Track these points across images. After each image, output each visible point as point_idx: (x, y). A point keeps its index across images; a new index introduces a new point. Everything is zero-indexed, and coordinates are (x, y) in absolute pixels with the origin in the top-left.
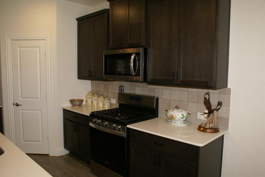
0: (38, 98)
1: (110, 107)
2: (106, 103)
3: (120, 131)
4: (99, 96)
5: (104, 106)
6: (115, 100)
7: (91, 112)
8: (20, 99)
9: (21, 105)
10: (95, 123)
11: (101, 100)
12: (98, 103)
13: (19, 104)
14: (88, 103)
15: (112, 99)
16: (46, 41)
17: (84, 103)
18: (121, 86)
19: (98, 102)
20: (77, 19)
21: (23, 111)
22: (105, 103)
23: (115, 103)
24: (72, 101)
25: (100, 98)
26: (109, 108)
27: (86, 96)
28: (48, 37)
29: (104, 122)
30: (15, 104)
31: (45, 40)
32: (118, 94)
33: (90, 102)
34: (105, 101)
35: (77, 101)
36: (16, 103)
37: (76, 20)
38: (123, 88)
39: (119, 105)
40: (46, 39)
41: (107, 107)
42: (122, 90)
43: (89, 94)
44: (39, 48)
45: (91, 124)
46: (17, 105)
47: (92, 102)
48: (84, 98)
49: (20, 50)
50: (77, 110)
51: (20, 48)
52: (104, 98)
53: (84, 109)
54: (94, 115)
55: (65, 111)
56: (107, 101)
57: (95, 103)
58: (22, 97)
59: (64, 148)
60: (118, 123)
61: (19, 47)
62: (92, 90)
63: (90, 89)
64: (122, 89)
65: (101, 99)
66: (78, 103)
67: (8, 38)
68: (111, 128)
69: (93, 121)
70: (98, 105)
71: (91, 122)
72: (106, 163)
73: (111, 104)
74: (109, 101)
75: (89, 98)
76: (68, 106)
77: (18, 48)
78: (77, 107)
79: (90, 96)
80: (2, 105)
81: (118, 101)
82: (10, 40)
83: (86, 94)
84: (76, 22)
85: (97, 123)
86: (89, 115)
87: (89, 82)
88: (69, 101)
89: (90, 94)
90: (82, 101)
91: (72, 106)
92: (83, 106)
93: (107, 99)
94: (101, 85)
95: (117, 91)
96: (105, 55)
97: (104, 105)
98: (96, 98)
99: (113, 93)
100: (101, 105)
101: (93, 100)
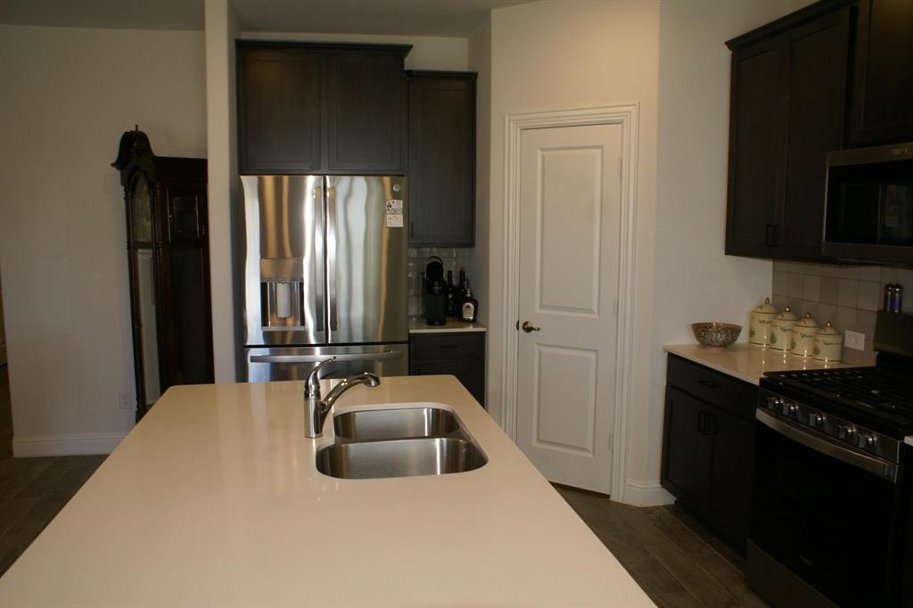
0: (590, 311)
1: (841, 361)
2: (826, 344)
3: (874, 454)
4: (799, 318)
5: (818, 357)
6: (862, 337)
7: (765, 374)
8: (537, 310)
9: (538, 329)
10: (777, 412)
11: (807, 331)
12: (793, 345)
13: (534, 327)
14: (756, 339)
15: (848, 333)
16: (623, 126)
17: (742, 339)
18: (890, 285)
19: (796, 340)
20: (730, 44)
21: (544, 350)
22: (821, 346)
23: (860, 346)
24: (701, 330)
25: (802, 323)
26: (836, 366)
27: (752, 318)
28: (630, 112)
29: (815, 412)
30: (521, 325)
31: (621, 122)
32: (875, 316)
33: (762, 336)
34: (821, 338)
35: (719, 332)
36: (525, 323)
37: (726, 47)
38: (901, 293)
39: (879, 358)
40: (623, 121)
41: (827, 362)
42: (897, 301)
43: (761, 307)
44: (599, 151)
45: (762, 416)
46: (528, 329)
47: (773, 339)
48: (742, 322)
49: (543, 157)
50: (714, 361)
51: (545, 153)
52: (820, 326)
53: (741, 359)
54: (776, 383)
55: (675, 362)
56: (829, 339)
57: (783, 342)
58: (542, 306)
59: (661, 483)
60: (867, 423)
61: (542, 150)
62: (774, 295)
63: (767, 291)
64: (897, 295)
65: (807, 328)
66: (720, 338)
67: (512, 123)
68: (837, 437)
69: (771, 406)
70: (794, 351)
71: (764, 407)
72: (806, 561)
73: (844, 351)
74: (838, 339)
75: (760, 322)
76: (685, 343)
77: (539, 152)
78: (715, 350)
79: (766, 318)
80: (487, 327)
81: (875, 341)
82: (519, 130)
83: (750, 305)
84: (726, 54)
85: (785, 412)
86: (757, 383)
87: (765, 267)
88: (690, 327)
89: (765, 310)
90: (735, 331)
91: (699, 346)
92: (737, 349)
93: (829, 331)
94: (812, 277)
95: (873, 304)
96: (831, 169)
97: (816, 351)
98: (786, 325)
99: (856, 309)
100: (804, 351)
101: (778, 332)
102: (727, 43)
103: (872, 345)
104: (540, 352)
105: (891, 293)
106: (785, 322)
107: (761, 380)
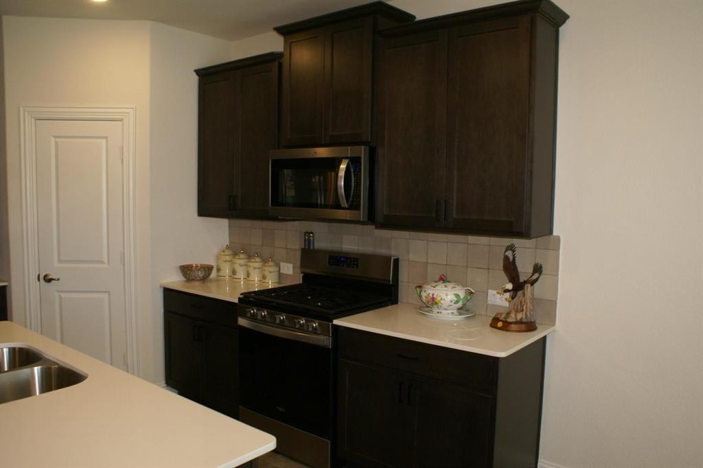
0: (102, 262)
1: (279, 283)
2: (271, 272)
3: (316, 333)
4: (250, 257)
5: (266, 281)
6: (291, 266)
7: (241, 294)
8: (56, 264)
9: (58, 279)
10: (253, 318)
11: (257, 265)
12: (248, 275)
13: (54, 278)
14: (221, 273)
15: (282, 265)
16: (123, 125)
17: (214, 274)
18: (307, 233)
19: (250, 271)
20: (198, 72)
21: (63, 295)
22: (267, 273)
23: (291, 272)
24: (186, 270)
25: (253, 260)
26: (277, 286)
27: (218, 258)
28: (128, 113)
29: (278, 314)
30: (42, 277)
31: (121, 120)
32: (300, 252)
33: (226, 271)
34: (267, 269)
35: (199, 270)
36: (45, 276)
37: (195, 73)
38: (313, 236)
39: (304, 278)
40: (123, 119)
41: (271, 284)
42: (312, 242)
43: (224, 252)
44: (104, 141)
45: (242, 322)
46: (48, 280)
47: (234, 272)
48: (212, 262)
49: (57, 143)
50: (196, 289)
51: (57, 139)
52: (265, 261)
53: (213, 286)
54: (249, 300)
55: (169, 293)
56: (272, 269)
57: (241, 274)
58: (60, 261)
59: (166, 383)
60: (311, 315)
61: (55, 137)
62: (230, 242)
63: (225, 240)
64: (311, 238)
65: (256, 263)
66: (201, 274)
67: (26, 113)
68: (295, 328)
69: (249, 315)
70: (250, 279)
71: (244, 316)
72: (281, 409)
73: (280, 276)
74: (277, 269)
75: (225, 262)
76: (175, 280)
77: (53, 140)
78: (197, 283)
79: (228, 258)
80: (9, 280)
81: (302, 266)
82: (33, 120)
83: (216, 251)
84: (195, 78)
85: (259, 317)
86: (236, 301)
87: (224, 223)
88: (178, 268)
89: (227, 253)
90: (209, 269)
91: (186, 281)
92: (211, 281)
93: (271, 263)
94: (255, 230)
95: (297, 245)
96: (273, 161)
97: (264, 277)
98: (242, 262)
99: (286, 248)
100: (255, 277)
101: (237, 267)
102: (196, 71)
103: (299, 270)
104: (60, 298)
105: (308, 237)
106: (241, 260)
107: (239, 298)
